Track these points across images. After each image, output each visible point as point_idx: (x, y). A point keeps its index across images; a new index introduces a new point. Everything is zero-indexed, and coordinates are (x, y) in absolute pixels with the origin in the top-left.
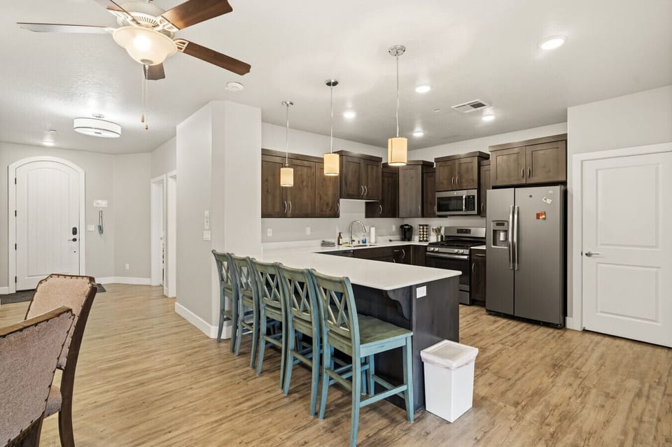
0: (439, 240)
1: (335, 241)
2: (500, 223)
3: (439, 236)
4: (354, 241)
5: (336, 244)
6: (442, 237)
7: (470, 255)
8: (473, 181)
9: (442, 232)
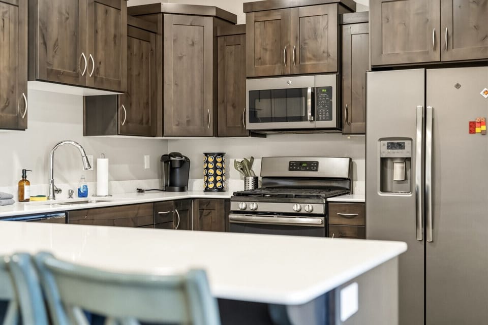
0: (251, 187)
1: (14, 191)
2: (395, 144)
3: (251, 179)
4: (59, 191)
5: (15, 198)
6: (256, 179)
7: (326, 215)
8: (329, 55)
9: (256, 168)
